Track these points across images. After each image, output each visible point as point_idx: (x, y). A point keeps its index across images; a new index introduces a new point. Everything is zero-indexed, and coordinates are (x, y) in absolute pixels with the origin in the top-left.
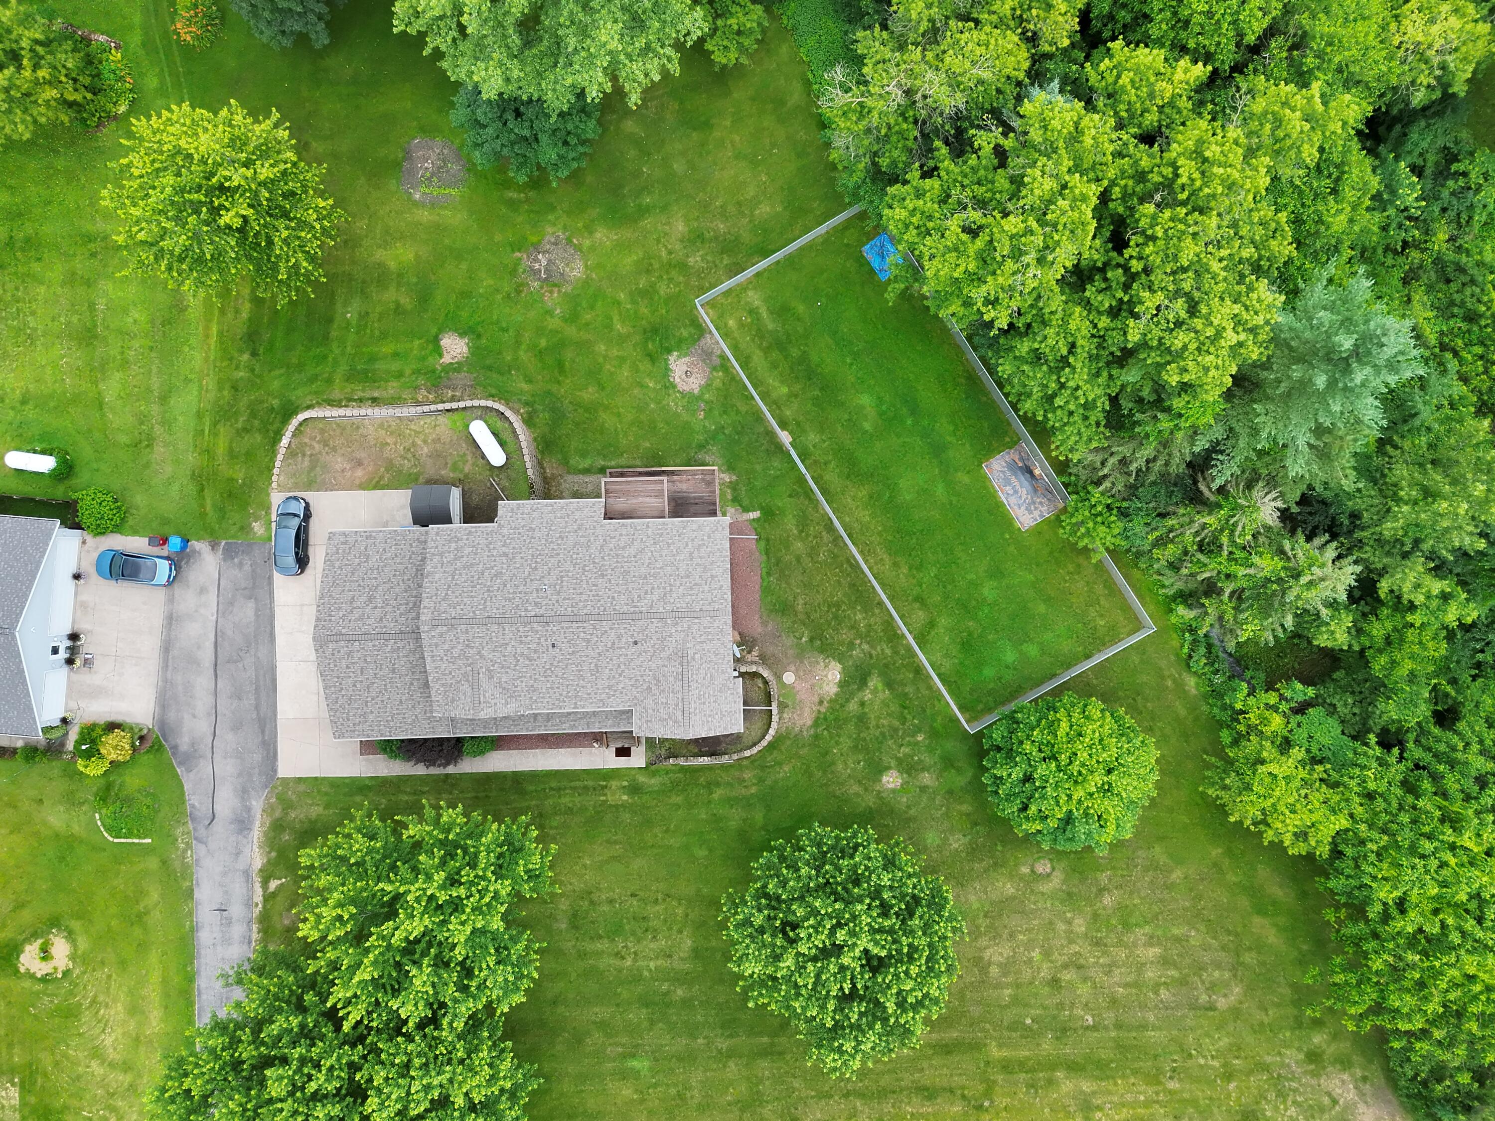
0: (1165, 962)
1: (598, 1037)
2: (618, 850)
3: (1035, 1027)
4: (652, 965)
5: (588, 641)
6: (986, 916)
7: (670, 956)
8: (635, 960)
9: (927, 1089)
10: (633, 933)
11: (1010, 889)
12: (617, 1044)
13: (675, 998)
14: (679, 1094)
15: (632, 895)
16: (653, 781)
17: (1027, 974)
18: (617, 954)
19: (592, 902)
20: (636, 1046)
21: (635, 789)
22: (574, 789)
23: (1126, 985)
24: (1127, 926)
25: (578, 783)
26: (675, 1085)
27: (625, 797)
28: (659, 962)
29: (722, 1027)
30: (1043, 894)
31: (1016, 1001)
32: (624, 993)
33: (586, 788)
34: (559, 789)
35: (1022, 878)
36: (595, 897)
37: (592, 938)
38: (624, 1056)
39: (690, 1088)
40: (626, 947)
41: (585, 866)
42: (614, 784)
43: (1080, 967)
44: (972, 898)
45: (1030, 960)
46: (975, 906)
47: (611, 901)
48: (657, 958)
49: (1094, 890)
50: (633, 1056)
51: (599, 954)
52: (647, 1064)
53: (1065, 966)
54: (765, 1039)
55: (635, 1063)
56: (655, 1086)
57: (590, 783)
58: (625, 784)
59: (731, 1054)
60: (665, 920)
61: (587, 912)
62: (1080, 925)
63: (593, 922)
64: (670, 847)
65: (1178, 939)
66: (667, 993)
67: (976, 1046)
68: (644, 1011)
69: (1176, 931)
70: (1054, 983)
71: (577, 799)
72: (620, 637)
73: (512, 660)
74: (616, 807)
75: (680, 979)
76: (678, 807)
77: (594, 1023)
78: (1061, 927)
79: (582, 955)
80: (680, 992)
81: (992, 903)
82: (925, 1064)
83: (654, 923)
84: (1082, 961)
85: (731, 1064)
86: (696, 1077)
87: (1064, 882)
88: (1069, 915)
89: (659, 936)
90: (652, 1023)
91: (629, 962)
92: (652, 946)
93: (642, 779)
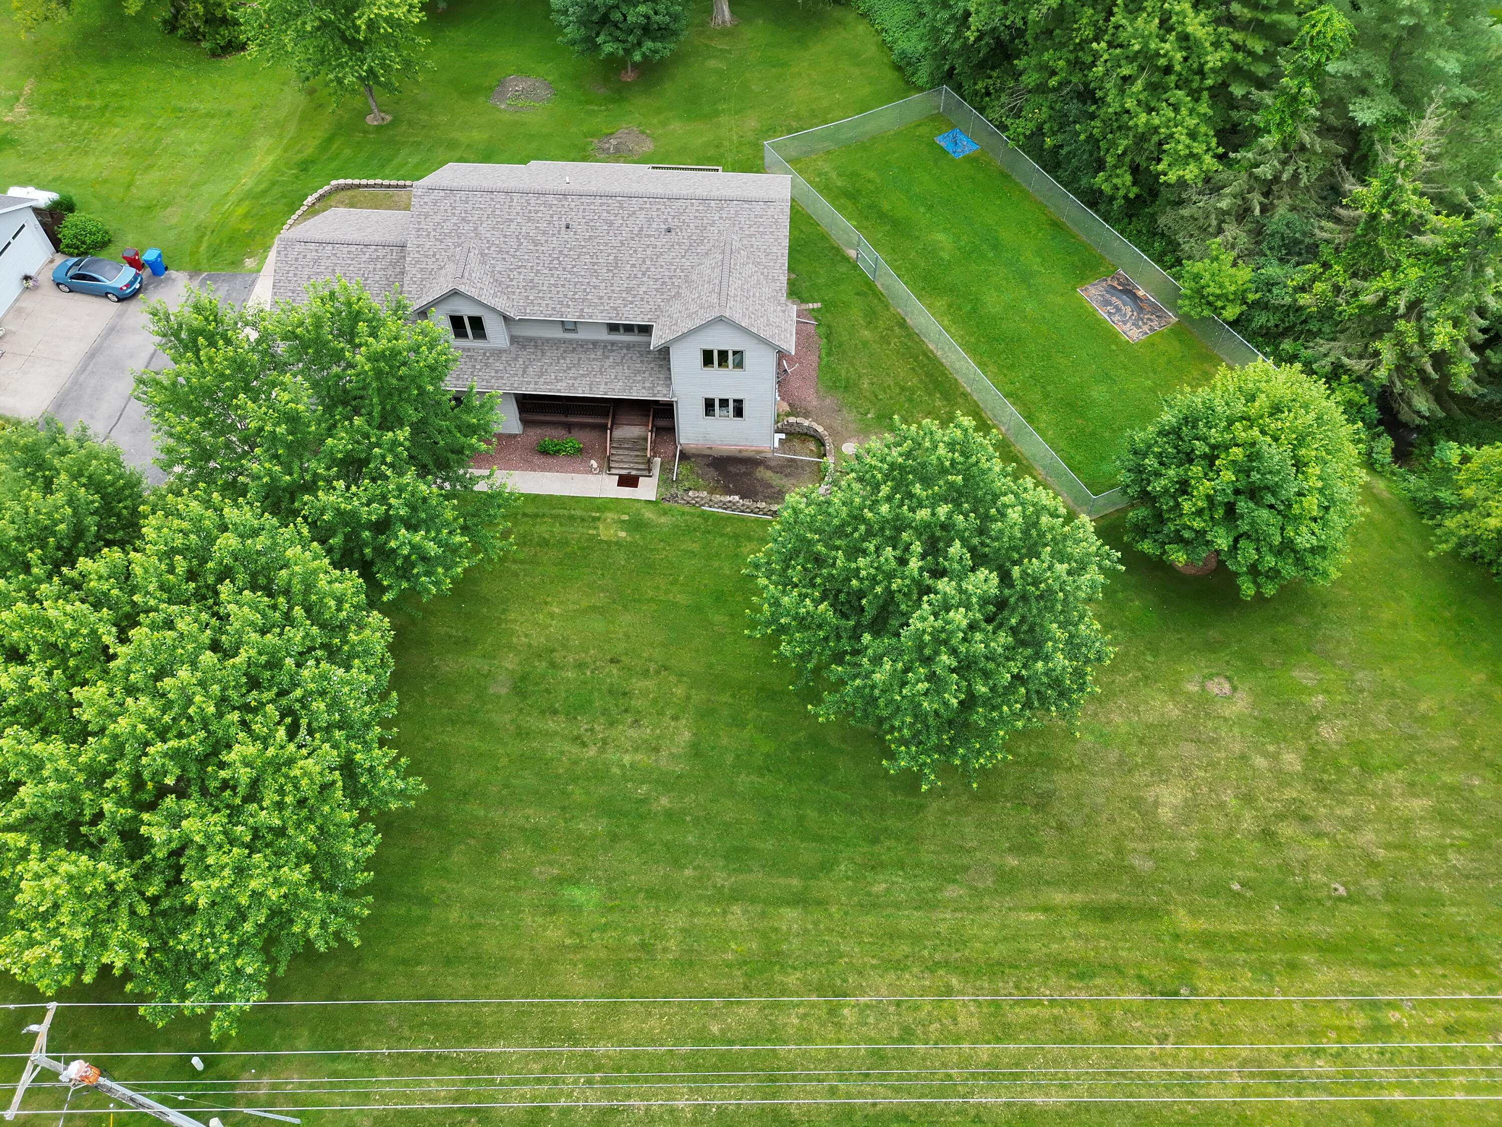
0: (1442, 816)
1: (523, 851)
2: (600, 599)
3: (1249, 894)
4: (627, 759)
5: (611, 224)
6: (1141, 742)
7: (656, 750)
8: (602, 750)
9: (1075, 964)
10: (605, 712)
11: (1173, 711)
12: (551, 864)
13: (655, 807)
14: (643, 946)
15: (612, 661)
16: (663, 520)
17: (1218, 823)
18: (578, 738)
19: (553, 665)
20: (585, 869)
21: (637, 525)
22: (555, 517)
23: (1388, 846)
24: (1367, 769)
25: (561, 512)
26: (639, 931)
27: (623, 534)
28: (638, 757)
29: (726, 857)
30: (1225, 720)
31: (1206, 855)
32: (577, 793)
33: (572, 518)
34: (536, 516)
35: (1189, 697)
36: (557, 657)
37: (543, 712)
38: (560, 881)
39: (664, 937)
40: (592, 730)
41: (552, 616)
42: (610, 516)
43: (1305, 819)
44: (1118, 719)
45: (1222, 805)
46: (1124, 729)
47: (580, 666)
48: (636, 750)
49: (1304, 719)
50: (576, 883)
51: (550, 735)
52: (596, 895)
53: (1280, 817)
54: (795, 882)
55: (577, 894)
56: (604, 928)
57: (579, 513)
58: (626, 517)
59: (736, 896)
60: (655, 701)
61: (543, 676)
62: (1291, 761)
63: (548, 691)
64: (675, 605)
65: (1452, 789)
66: (644, 801)
67: (1152, 913)
68: (605, 821)
69: (1447, 779)
70: (1267, 835)
71: (557, 529)
72: (650, 221)
73: (513, 243)
74: (608, 543)
75: (665, 783)
76: (693, 554)
77: (522, 829)
78: (1260, 762)
79: (522, 734)
80: (664, 801)
81: (1149, 726)
82: (1067, 932)
83: (637, 703)
84: (1307, 811)
85: (736, 909)
86: (676, 921)
87: (1254, 706)
88: (1271, 748)
89: (645, 722)
90: (614, 838)
91: (592, 752)
92: (631, 732)
93: (648, 514)
